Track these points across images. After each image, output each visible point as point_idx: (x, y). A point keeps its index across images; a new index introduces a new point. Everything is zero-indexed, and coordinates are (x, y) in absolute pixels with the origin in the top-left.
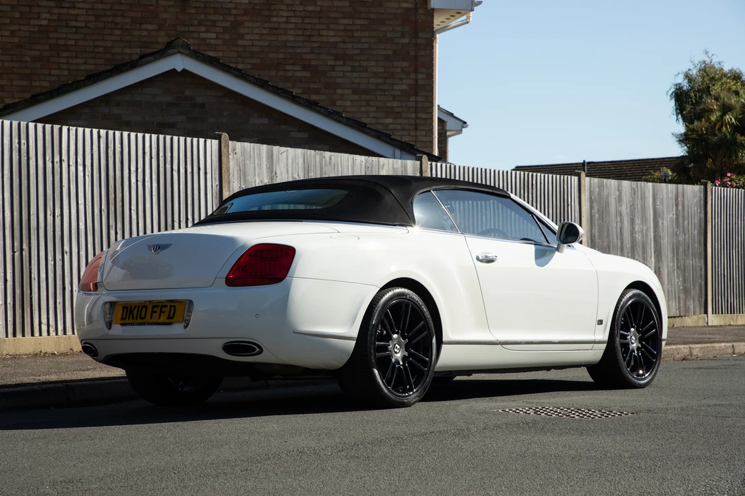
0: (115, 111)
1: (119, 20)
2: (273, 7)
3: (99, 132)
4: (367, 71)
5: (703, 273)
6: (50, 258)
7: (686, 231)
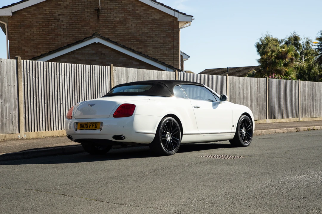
0: (76, 56)
1: (77, 26)
2: (127, 21)
3: (71, 65)
4: (157, 41)
5: (266, 106)
6: (56, 105)
7: (260, 93)
